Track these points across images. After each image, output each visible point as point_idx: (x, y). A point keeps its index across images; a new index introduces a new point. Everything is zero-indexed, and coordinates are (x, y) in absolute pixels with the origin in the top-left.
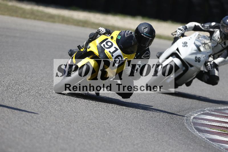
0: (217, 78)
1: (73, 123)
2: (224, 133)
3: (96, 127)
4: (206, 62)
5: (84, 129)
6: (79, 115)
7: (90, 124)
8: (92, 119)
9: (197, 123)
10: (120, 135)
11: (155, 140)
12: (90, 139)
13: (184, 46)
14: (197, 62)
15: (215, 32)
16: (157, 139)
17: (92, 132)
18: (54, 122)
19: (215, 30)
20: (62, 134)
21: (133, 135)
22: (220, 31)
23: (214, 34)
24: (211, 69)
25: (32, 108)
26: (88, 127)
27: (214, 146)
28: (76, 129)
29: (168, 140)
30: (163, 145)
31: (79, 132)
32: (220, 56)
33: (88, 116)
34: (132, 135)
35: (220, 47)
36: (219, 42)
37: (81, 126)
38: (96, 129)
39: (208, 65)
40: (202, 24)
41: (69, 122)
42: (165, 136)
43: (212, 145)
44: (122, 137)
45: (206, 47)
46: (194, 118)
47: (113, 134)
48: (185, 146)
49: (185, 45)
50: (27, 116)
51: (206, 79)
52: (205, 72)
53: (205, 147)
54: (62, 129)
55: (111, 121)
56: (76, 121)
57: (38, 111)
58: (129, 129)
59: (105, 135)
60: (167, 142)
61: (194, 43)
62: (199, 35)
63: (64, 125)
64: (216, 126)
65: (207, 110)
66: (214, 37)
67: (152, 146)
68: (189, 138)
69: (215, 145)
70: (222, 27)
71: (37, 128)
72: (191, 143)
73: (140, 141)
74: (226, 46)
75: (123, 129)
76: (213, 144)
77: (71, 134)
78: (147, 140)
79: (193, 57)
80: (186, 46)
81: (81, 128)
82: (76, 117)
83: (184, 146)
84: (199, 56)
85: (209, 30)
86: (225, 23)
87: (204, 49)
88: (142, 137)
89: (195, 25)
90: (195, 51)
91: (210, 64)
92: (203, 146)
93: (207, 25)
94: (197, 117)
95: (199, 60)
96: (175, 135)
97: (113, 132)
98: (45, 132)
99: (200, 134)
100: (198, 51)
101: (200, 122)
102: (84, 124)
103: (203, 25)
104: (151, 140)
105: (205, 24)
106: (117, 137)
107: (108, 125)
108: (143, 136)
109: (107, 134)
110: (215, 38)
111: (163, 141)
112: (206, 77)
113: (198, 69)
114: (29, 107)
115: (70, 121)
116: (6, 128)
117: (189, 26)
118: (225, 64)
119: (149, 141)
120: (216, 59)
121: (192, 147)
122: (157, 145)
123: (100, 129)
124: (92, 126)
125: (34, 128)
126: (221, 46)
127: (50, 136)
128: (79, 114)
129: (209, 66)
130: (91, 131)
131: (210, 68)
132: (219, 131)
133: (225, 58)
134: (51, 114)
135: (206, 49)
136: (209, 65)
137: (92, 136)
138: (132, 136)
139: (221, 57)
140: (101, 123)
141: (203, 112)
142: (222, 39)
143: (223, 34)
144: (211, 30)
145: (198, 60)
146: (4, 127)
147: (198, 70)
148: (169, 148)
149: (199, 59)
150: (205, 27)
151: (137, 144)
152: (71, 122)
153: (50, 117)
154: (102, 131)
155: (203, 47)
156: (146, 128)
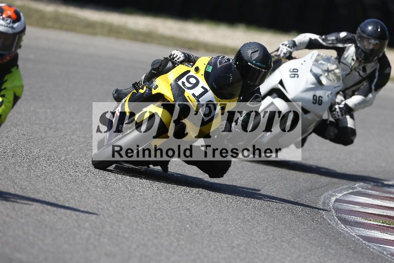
0: (353, 132)
1: (127, 208)
2: (389, 227)
3: (167, 216)
4: (331, 104)
5: (147, 220)
6: (138, 196)
7: (156, 211)
8: (160, 203)
9: (341, 210)
10: (209, 230)
11: (268, 238)
12: (156, 238)
13: (293, 76)
14: (317, 104)
15: (346, 49)
16: (273, 237)
17: (159, 225)
18: (94, 208)
19: (346, 45)
20: (108, 228)
21: (232, 230)
22: (356, 47)
23: (345, 53)
24: (341, 117)
25: (57, 184)
26: (153, 216)
27: (372, 250)
28: (133, 219)
29: (291, 239)
30: (283, 247)
31: (138, 225)
32: (356, 93)
33: (153, 197)
34: (230, 229)
35: (356, 77)
36: (353, 68)
37: (140, 214)
38: (167, 220)
39: (336, 109)
40: (322, 36)
41: (120, 207)
42: (286, 231)
43: (368, 248)
44: (211, 233)
45: (331, 76)
46: (337, 200)
47: (197, 228)
48: (321, 249)
49: (295, 74)
50: (48, 196)
51: (332, 135)
52: (331, 122)
53: (354, 251)
54: (108, 220)
55: (193, 205)
56: (132, 206)
57: (66, 188)
58: (224, 220)
59: (183, 231)
60: (290, 242)
61: (311, 71)
62: (318, 55)
63: (112, 213)
64: (375, 214)
65: (359, 187)
66: (345, 59)
67: (263, 250)
68: (327, 235)
69: (373, 248)
70: (359, 39)
71: (65, 218)
72: (331, 244)
73: (243, 241)
74: (366, 75)
75: (214, 220)
76: (370, 246)
77: (123, 227)
78: (256, 239)
79: (309, 96)
80: (296, 76)
81: (141, 218)
82: (132, 198)
83: (319, 248)
84: (319, 93)
85: (335, 45)
86: (363, 32)
87: (328, 81)
88: (247, 234)
89: (310, 39)
90: (313, 84)
91: (340, 108)
92: (353, 249)
93: (332, 37)
94: (342, 198)
95: (320, 101)
96: (304, 230)
97: (196, 225)
98: (79, 225)
99: (348, 229)
100: (318, 84)
101: (347, 208)
102: (145, 212)
103: (324, 37)
104: (262, 238)
105: (328, 36)
106: (203, 233)
107: (188, 213)
108: (248, 232)
109: (186, 229)
110: (347, 59)
111: (282, 241)
112: (332, 131)
113: (318, 117)
114: (51, 181)
115: (122, 206)
116: (11, 218)
117: (299, 41)
118: (365, 107)
119: (259, 240)
120: (349, 98)
121: (332, 252)
122: (272, 248)
123: (173, 220)
124: (159, 214)
125: (61, 218)
126: (357, 74)
127: (88, 232)
128: (137, 193)
129: (338, 112)
130: (158, 223)
131: (338, 116)
132: (380, 224)
133: (366, 95)
134: (89, 194)
135: (331, 81)
136: (338, 110)
137: (161, 231)
138: (229, 233)
139: (358, 95)
140: (175, 210)
141: (352, 191)
142: (360, 61)
143: (362, 53)
144: (340, 45)
145: (317, 101)
146: (8, 215)
147: (318, 119)
148: (294, 253)
149: (320, 98)
150: (329, 40)
151: (239, 245)
152: (123, 208)
153: (88, 199)
154: (178, 224)
155: (326, 77)
156: (254, 218)
